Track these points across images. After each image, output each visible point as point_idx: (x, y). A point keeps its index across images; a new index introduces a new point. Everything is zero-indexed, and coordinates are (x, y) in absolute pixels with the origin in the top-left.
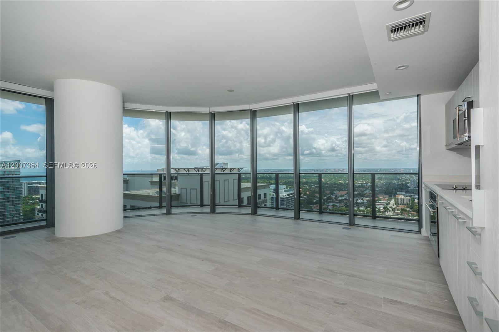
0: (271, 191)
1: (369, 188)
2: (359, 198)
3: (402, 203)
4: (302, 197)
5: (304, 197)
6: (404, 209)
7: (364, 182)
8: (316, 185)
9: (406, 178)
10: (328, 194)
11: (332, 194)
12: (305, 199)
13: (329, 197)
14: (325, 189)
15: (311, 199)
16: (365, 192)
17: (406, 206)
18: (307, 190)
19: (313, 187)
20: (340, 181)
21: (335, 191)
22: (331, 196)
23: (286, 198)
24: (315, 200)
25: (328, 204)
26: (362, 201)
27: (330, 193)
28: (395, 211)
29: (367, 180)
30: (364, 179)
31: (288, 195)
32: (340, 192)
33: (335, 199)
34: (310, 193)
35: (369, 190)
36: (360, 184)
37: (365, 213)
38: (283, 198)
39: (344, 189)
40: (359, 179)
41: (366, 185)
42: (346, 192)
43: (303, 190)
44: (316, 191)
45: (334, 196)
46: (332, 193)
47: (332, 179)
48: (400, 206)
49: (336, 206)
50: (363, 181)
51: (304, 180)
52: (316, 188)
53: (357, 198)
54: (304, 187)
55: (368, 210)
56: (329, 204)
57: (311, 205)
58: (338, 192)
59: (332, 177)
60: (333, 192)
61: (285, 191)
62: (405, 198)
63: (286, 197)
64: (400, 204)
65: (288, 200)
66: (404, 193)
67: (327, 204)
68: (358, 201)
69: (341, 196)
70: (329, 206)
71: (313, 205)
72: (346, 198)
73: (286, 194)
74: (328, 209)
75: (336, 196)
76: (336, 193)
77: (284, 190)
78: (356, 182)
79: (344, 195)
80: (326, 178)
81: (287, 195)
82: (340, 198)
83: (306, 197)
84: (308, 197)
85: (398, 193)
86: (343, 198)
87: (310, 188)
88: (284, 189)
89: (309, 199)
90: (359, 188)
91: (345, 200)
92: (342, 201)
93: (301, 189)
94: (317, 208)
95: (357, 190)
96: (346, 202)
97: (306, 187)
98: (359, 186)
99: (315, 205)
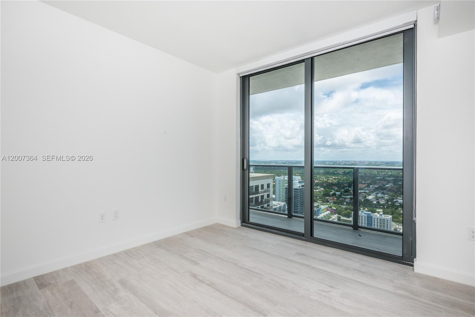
0: (286, 181)
1: (392, 182)
2: (379, 191)
4: (319, 189)
5: (321, 189)
8: (333, 177)
10: (346, 187)
13: (347, 189)
14: (343, 182)
15: (328, 191)
16: (386, 186)
18: (324, 182)
19: (330, 179)
22: (350, 188)
23: (300, 189)
24: (332, 192)
25: (345, 197)
26: (383, 195)
27: (348, 185)
29: (390, 173)
34: (327, 185)
35: (392, 184)
36: (382, 177)
37: (386, 207)
38: (297, 189)
39: (364, 182)
41: (388, 178)
42: (366, 185)
43: (320, 182)
44: (333, 183)
46: (350, 186)
51: (322, 172)
52: (334, 180)
53: (378, 192)
54: (321, 179)
55: (388, 204)
56: (347, 197)
61: (299, 182)
63: (300, 188)
65: (302, 191)
67: (344, 197)
68: (378, 195)
70: (346, 198)
71: (330, 197)
72: (365, 191)
74: (345, 202)
77: (298, 181)
79: (363, 188)
81: (301, 186)
83: (323, 189)
86: (362, 191)
87: (328, 180)
88: (299, 180)
89: (325, 191)
90: (380, 181)
91: (364, 193)
92: (361, 194)
93: (318, 180)
94: (334, 200)
95: (378, 184)
96: (365, 196)
97: (323, 178)
98: (381, 179)
99: (332, 197)
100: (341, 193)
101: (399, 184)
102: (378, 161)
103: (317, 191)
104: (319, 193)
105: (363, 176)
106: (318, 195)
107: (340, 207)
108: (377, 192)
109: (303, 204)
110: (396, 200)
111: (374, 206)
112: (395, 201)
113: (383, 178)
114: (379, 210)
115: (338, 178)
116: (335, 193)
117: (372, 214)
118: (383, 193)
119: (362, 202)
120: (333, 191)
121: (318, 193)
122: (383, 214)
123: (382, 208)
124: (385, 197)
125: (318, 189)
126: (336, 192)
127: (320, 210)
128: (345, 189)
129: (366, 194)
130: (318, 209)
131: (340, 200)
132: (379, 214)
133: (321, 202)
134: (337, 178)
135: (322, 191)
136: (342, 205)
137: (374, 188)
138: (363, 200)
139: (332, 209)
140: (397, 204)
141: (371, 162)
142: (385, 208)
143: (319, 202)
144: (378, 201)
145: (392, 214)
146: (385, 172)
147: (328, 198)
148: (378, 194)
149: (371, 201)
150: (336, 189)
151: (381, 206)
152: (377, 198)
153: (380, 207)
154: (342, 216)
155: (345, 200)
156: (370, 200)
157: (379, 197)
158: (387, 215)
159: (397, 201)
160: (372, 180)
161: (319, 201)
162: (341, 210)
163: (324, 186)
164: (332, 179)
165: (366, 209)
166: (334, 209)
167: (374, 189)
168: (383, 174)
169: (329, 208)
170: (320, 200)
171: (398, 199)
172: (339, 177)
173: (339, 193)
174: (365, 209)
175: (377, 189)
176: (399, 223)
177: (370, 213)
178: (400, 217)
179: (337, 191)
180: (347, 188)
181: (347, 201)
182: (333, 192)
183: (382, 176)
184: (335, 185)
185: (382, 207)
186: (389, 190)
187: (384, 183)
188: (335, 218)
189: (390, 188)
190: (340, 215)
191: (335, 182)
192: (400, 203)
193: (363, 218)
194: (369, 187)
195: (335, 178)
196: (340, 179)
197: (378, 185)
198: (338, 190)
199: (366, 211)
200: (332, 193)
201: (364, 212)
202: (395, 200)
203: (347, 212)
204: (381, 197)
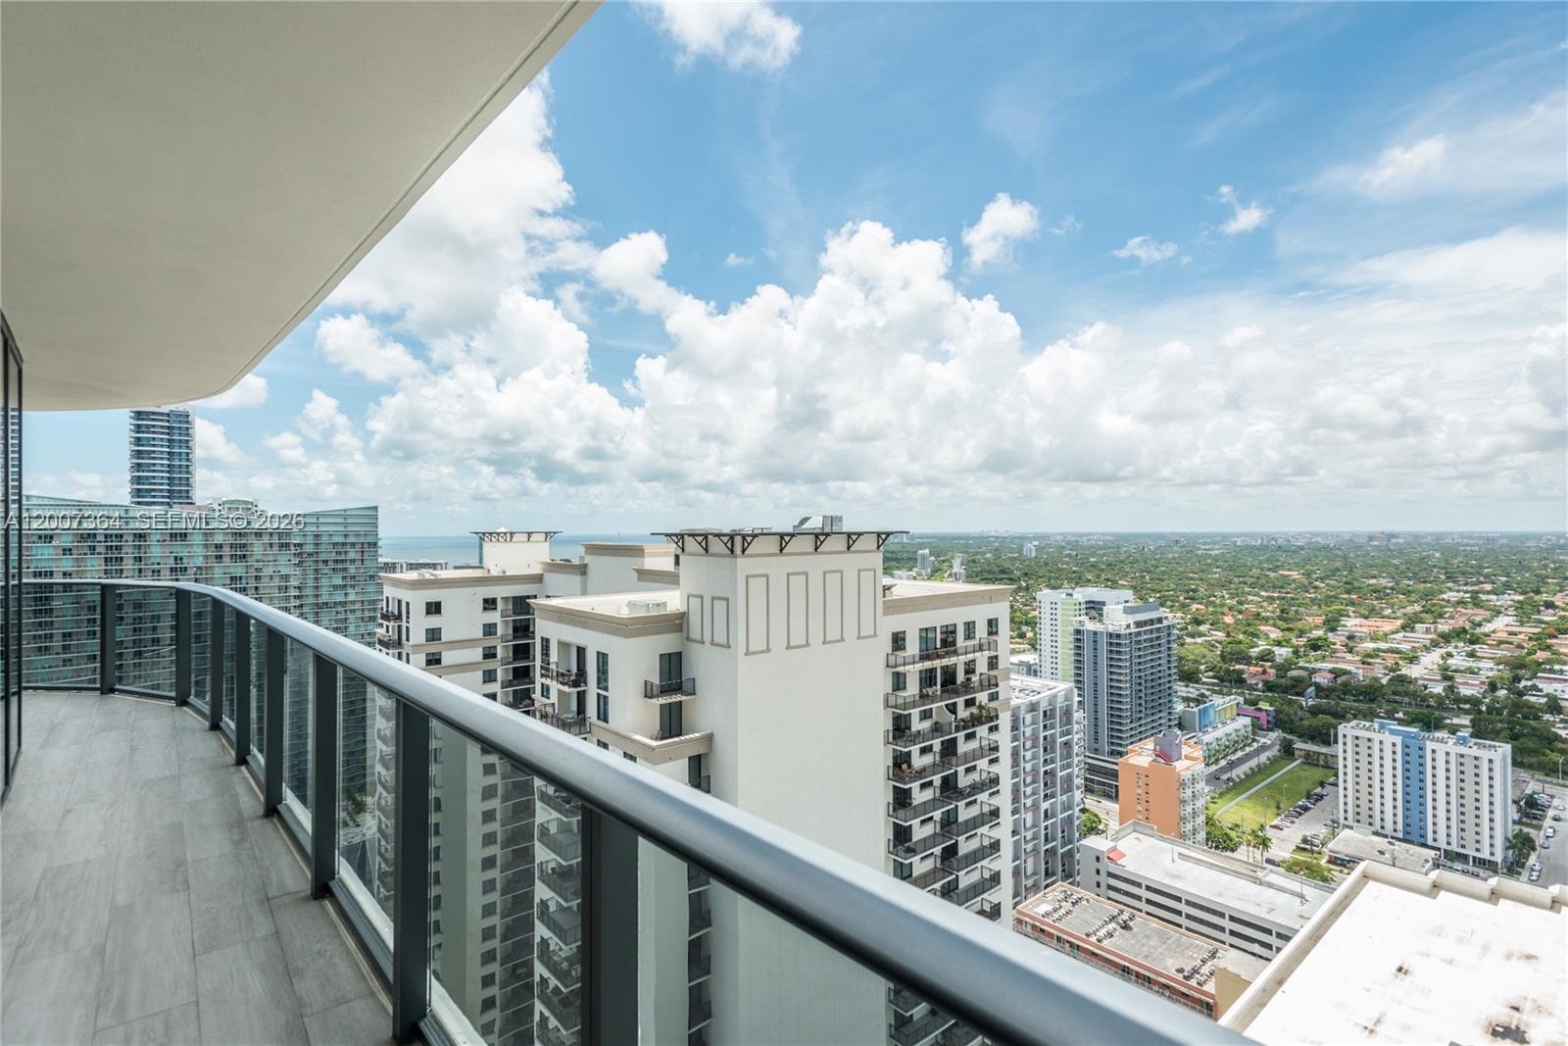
0: (1077, 607)
1: (1511, 612)
2: (1456, 647)
4: (1205, 636)
5: (1212, 635)
7: (1488, 587)
8: (1263, 593)
10: (1317, 627)
11: (1333, 630)
12: (1217, 641)
13: (1319, 639)
14: (1302, 609)
15: (1240, 642)
16: (1487, 628)
18: (1225, 610)
19: (1250, 598)
20: (1373, 581)
21: (1349, 617)
22: (1330, 635)
23: (1130, 634)
24: (1258, 646)
25: (1312, 666)
26: (1471, 663)
27: (1326, 622)
29: (1505, 579)
30: (1487, 576)
31: (1138, 624)
32: (1371, 622)
33: (1346, 646)
34: (1239, 620)
35: (1511, 618)
36: (1466, 592)
37: (1484, 708)
38: (1118, 636)
40: (1463, 573)
41: (1494, 597)
42: (1399, 622)
43: (1211, 609)
44: (1263, 614)
45: (1344, 638)
46: (1332, 625)
47: (1338, 569)
49: (1346, 672)
50: (1482, 583)
51: (1216, 573)
52: (1265, 604)
53: (1450, 649)
54: (1212, 599)
55: (1496, 698)
56: (1320, 665)
57: (1238, 667)
58: (1358, 621)
59: (1338, 564)
60: (1339, 621)
61: (1128, 611)
63: (1128, 631)
65: (1138, 642)
67: (1307, 665)
68: (1450, 661)
69: (1374, 638)
70: (1314, 671)
71: (1249, 664)
72: (1393, 646)
73: (1131, 619)
74: (1311, 685)
75: (1351, 637)
76: (1348, 623)
77: (1121, 607)
78: (1450, 585)
79: (1386, 635)
80: (1308, 567)
81: (1132, 626)
82: (1370, 645)
83: (1221, 634)
84: (1228, 635)
86: (1383, 645)
87: (1240, 603)
88: (1126, 602)
89: (1230, 643)
90: (1458, 609)
91: (1390, 654)
92: (1378, 655)
93: (1201, 604)
94: (1265, 677)
95: (1452, 617)
96: (1396, 663)
97: (1223, 597)
98: (1461, 603)
99: (1256, 665)
100: (1296, 653)
101: (1542, 622)
102: (1451, 534)
103: (1199, 640)
104: (1206, 651)
105: (1386, 588)
106: (1204, 657)
107: (1291, 703)
108: (1443, 651)
109: (1140, 691)
110: (1529, 683)
111: (1432, 704)
112: (1525, 687)
113: (1471, 598)
114: (1456, 721)
115: (1283, 598)
116: (1271, 652)
117: (1423, 734)
118: (1472, 655)
119: (1382, 685)
120: (1260, 643)
121: (1202, 649)
122: (1473, 736)
123: (1467, 712)
124: (1480, 669)
125: (1201, 635)
126: (1275, 649)
127: (1211, 712)
128: (1312, 636)
129: (1400, 658)
130: (1201, 707)
131: (1293, 678)
132: (1454, 734)
133: (1216, 681)
134: (1276, 595)
135: (1220, 643)
136: (1297, 694)
137: (1435, 637)
138: (1384, 681)
139: (1260, 710)
140: (1533, 699)
141: (1422, 537)
142: (1480, 712)
143: (1204, 683)
144: (1449, 683)
145: (1513, 738)
146: (1481, 574)
147: (1241, 667)
148: (1450, 655)
149: (1420, 682)
150: (1273, 636)
151: (1462, 706)
152: (1447, 674)
153: (1459, 708)
154: (1299, 737)
155: (1311, 678)
156: (1416, 678)
157: (1455, 671)
158: (1488, 742)
159: (1535, 687)
160: (1423, 606)
161: (1207, 677)
162: (1296, 714)
163: (1228, 625)
164: (1259, 600)
165: (1400, 715)
166: (1266, 710)
167: (1432, 641)
168: (1474, 579)
169: (1246, 707)
170: (1211, 674)
171: (1541, 678)
172: (1288, 593)
173: (1287, 649)
174: (1396, 715)
175: (1446, 638)
176: (1547, 775)
177: (1415, 730)
178: (1548, 751)
179: (1279, 644)
180: (1319, 633)
181: (1318, 680)
182: (1261, 648)
183: (1470, 588)
184: (1271, 622)
185: (1467, 706)
186: (1501, 642)
187: (1479, 615)
188: (1269, 742)
189: (1503, 636)
190: (1292, 732)
191: (1270, 608)
192: (1547, 695)
193: (1388, 749)
194: (1413, 630)
195: (1269, 598)
196: (1292, 599)
197: (1450, 621)
198: (1280, 639)
199: (1399, 724)
200: (1256, 650)
201: (1390, 724)
202: (1523, 683)
203: (1321, 724)
204: (1462, 669)
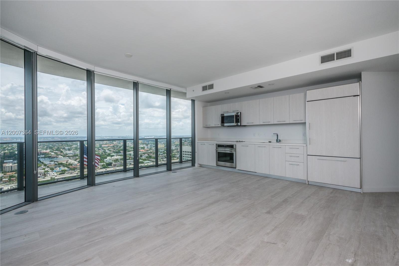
3: (10, 170)
6: (12, 176)
9: (14, 146)
17: (15, 172)
28: (2, 180)
48: (8, 173)
62: (13, 165)
64: (8, 172)
66: (12, 161)
85: (5, 161)
